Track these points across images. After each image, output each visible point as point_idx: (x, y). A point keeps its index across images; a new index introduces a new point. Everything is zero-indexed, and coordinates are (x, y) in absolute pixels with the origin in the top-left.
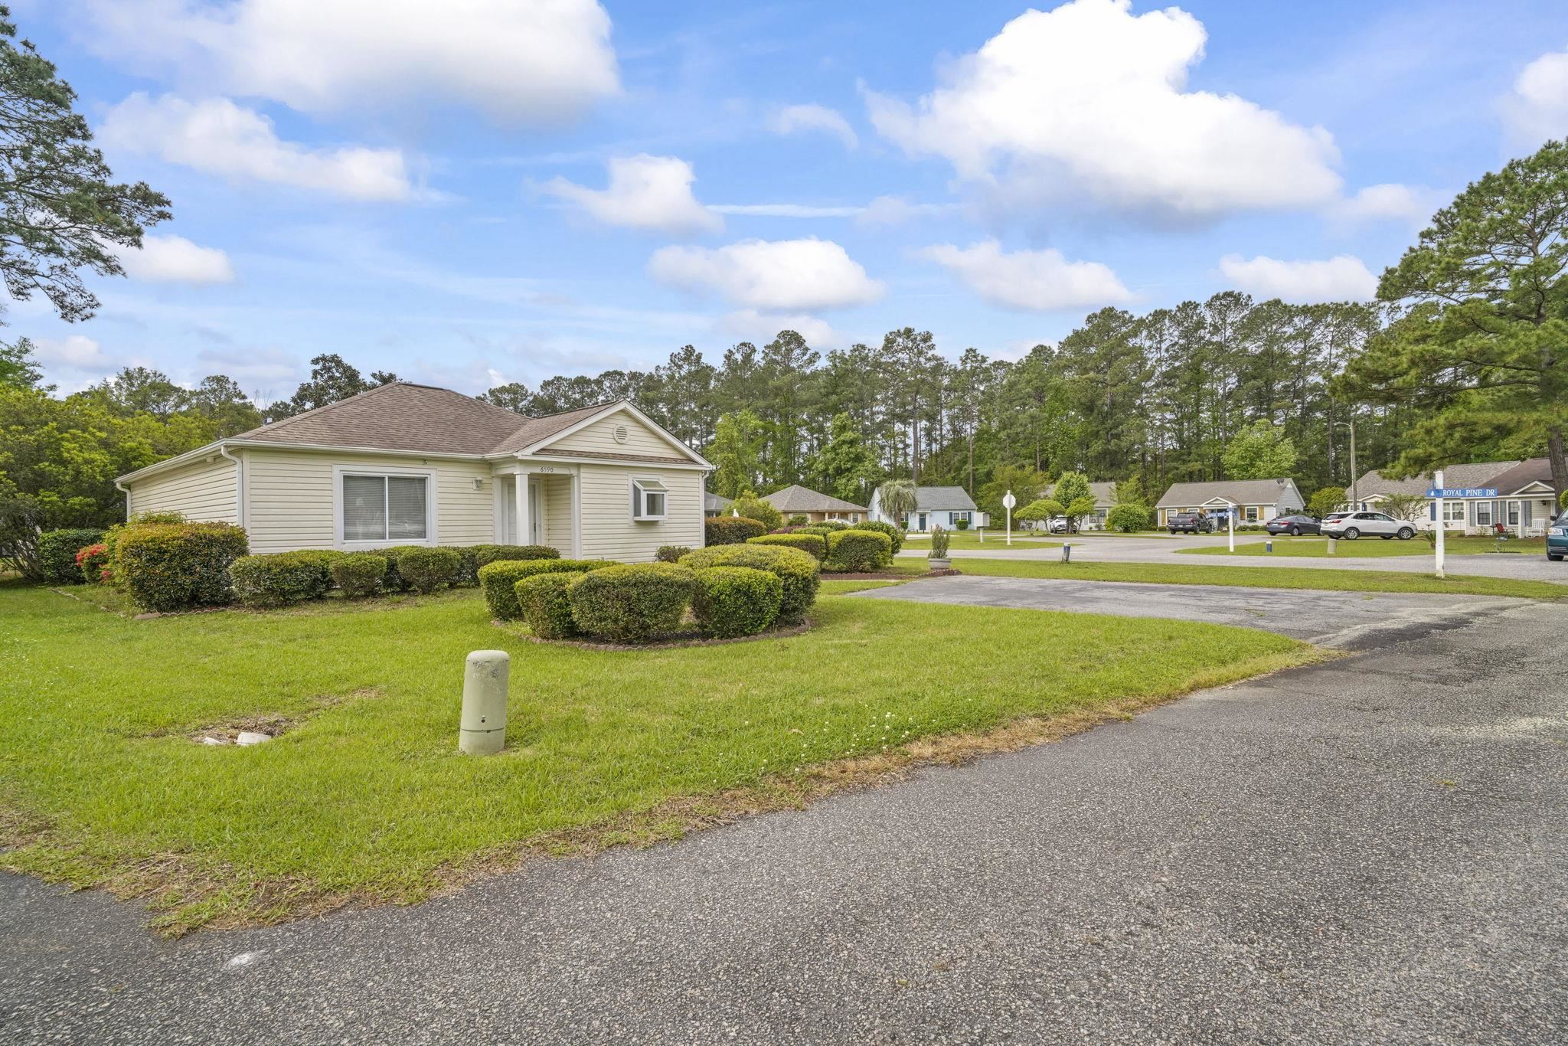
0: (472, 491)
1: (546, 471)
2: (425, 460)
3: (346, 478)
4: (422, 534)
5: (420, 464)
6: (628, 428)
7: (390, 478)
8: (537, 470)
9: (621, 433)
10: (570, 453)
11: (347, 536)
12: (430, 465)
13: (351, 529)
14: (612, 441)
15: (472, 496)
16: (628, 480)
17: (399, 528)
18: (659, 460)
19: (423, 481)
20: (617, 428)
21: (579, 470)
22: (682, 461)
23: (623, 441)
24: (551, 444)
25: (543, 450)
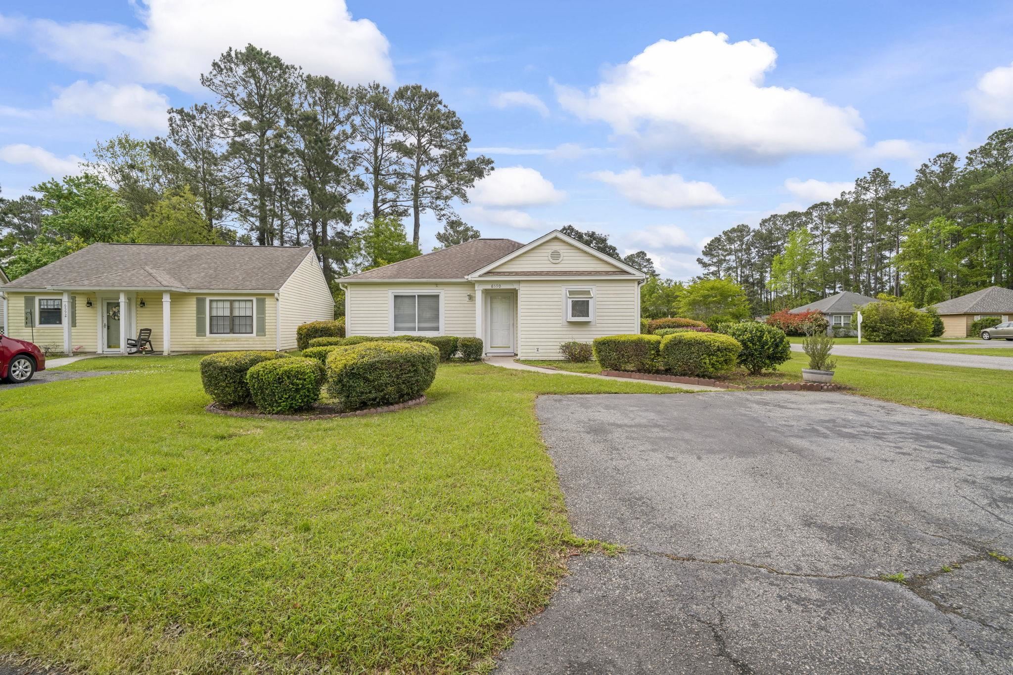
0: (466, 302)
1: (496, 287)
2: (437, 284)
3: (396, 297)
4: (437, 329)
5: (434, 287)
6: (561, 252)
7: (418, 296)
8: (489, 287)
9: (556, 255)
10: (510, 274)
11: (396, 329)
12: (440, 287)
13: (400, 325)
14: (549, 262)
15: (466, 305)
16: (562, 290)
17: (423, 325)
18: (590, 273)
19: (437, 296)
20: (550, 251)
21: (521, 285)
22: (614, 273)
23: (557, 261)
24: (494, 269)
25: (488, 273)
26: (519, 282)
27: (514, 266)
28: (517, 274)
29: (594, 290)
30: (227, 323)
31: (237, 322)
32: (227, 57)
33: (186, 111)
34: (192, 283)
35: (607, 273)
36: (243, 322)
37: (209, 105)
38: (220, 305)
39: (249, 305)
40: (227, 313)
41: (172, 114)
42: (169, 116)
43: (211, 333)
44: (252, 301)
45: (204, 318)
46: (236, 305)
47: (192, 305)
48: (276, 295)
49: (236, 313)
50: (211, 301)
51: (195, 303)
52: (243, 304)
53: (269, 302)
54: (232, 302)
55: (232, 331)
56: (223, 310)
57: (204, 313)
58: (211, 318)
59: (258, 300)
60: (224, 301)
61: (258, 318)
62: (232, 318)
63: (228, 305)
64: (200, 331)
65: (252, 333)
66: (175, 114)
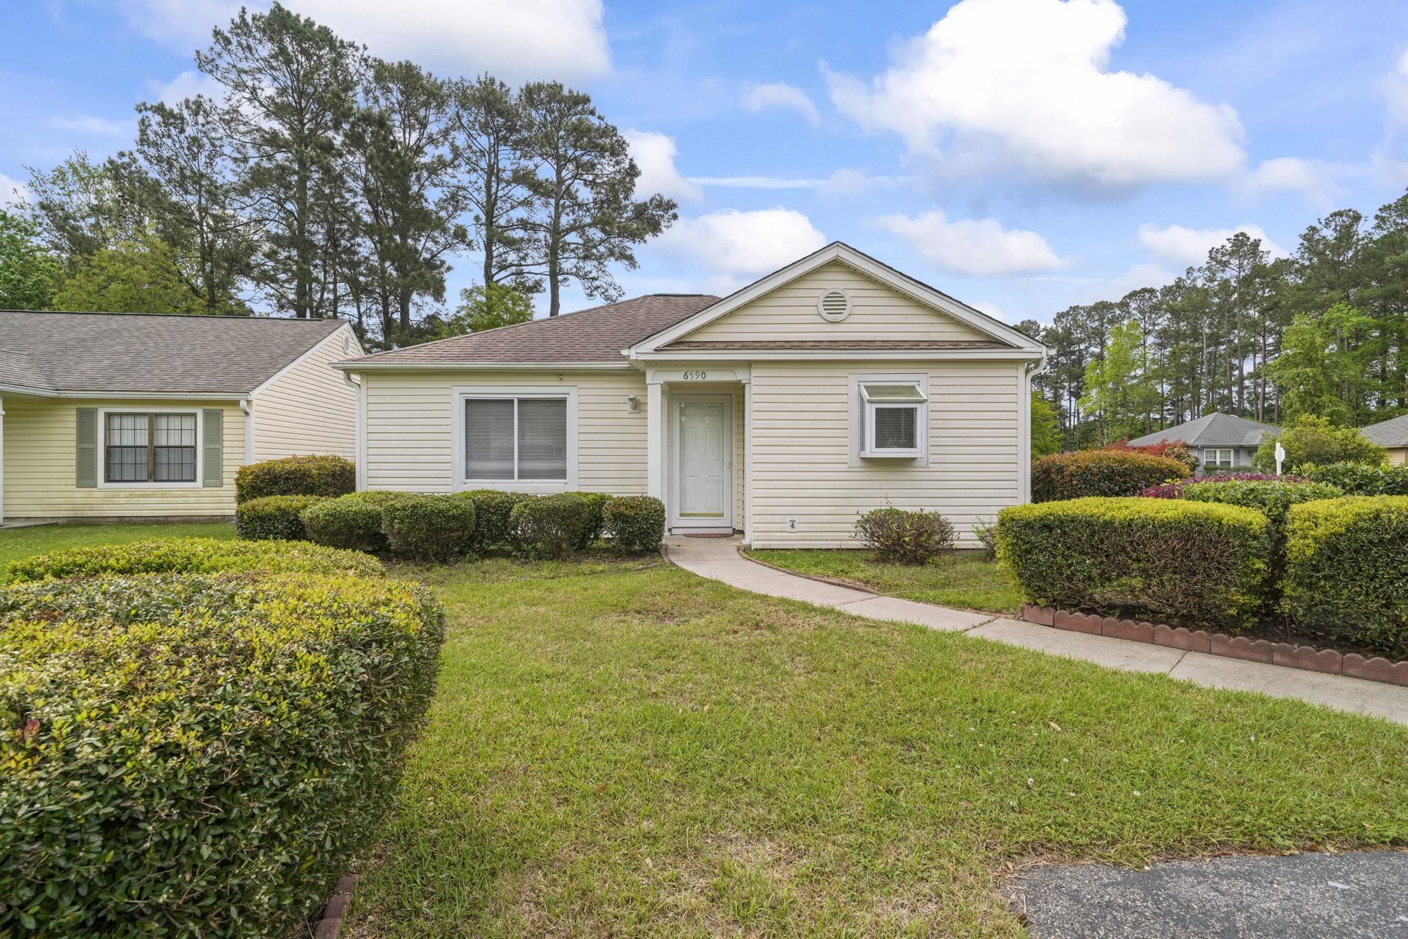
0: (625, 414)
1: (694, 378)
2: (560, 374)
3: (468, 401)
4: (561, 474)
5: (554, 381)
6: (848, 295)
7: (521, 401)
8: (678, 377)
9: (835, 303)
10: (728, 346)
11: (470, 474)
12: (569, 381)
13: (477, 465)
14: (818, 319)
15: (625, 422)
16: (852, 385)
17: (530, 465)
18: (915, 345)
19: (562, 402)
20: (822, 294)
21: (754, 372)
22: (971, 345)
23: (839, 317)
24: (690, 334)
25: (677, 344)
26: (749, 364)
27: (738, 329)
28: (744, 346)
29: (926, 384)
30: (143, 458)
31: (163, 458)
32: (241, 27)
33: (167, 107)
34: (70, 380)
35: (956, 345)
36: (175, 457)
37: (206, 97)
38: (128, 423)
39: (188, 424)
40: (143, 440)
41: (144, 113)
42: (139, 117)
43: (108, 479)
44: (194, 415)
45: (93, 451)
46: (163, 423)
47: (66, 427)
48: (243, 404)
49: (162, 441)
50: (109, 416)
51: (74, 418)
52: (175, 423)
53: (230, 419)
54: (153, 417)
55: (153, 477)
56: (134, 434)
57: (92, 438)
58: (109, 450)
59: (207, 414)
60: (135, 415)
61: (206, 450)
62: (154, 451)
63: (143, 423)
64: (85, 476)
65: (194, 480)
66: (150, 114)
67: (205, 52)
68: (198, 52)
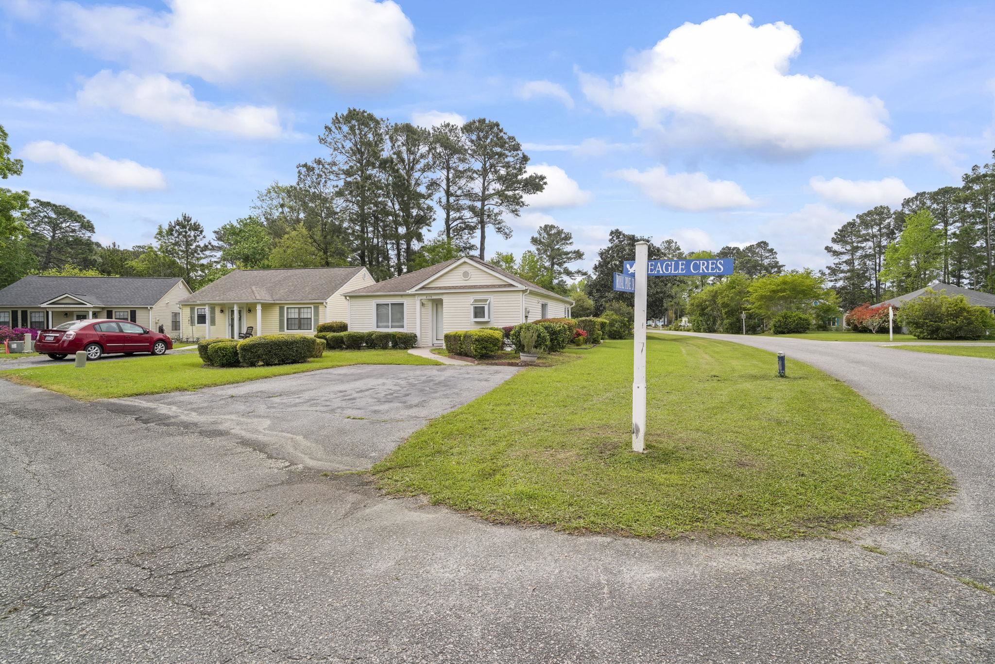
1: (429, 298)
2: (402, 296)
3: (377, 305)
4: (402, 327)
5: (400, 298)
6: (471, 271)
7: (391, 304)
9: (466, 274)
10: (436, 288)
11: (378, 326)
12: (404, 298)
13: (380, 324)
14: (462, 279)
16: (471, 299)
17: (394, 324)
18: (488, 287)
19: (403, 304)
20: (462, 272)
21: (445, 296)
22: (505, 286)
23: (467, 279)
24: (426, 285)
25: (423, 288)
26: (443, 294)
27: (439, 283)
28: (440, 288)
29: (492, 299)
30: (297, 321)
31: (302, 321)
32: (336, 120)
33: (308, 164)
34: (277, 297)
35: (500, 286)
36: (306, 321)
37: (322, 158)
38: (293, 310)
39: (309, 310)
40: (297, 317)
41: (299, 168)
42: (297, 170)
43: (288, 329)
44: (311, 307)
45: (283, 320)
46: (302, 310)
47: (276, 311)
48: (324, 303)
49: (302, 316)
50: (288, 308)
51: (278, 309)
52: (306, 310)
53: (321, 308)
54: (299, 308)
55: (300, 328)
56: (294, 314)
57: (284, 317)
58: (288, 319)
59: (314, 307)
60: (295, 308)
61: (314, 319)
62: (300, 319)
63: (297, 310)
64: (281, 328)
65: (311, 329)
66: (301, 168)
67: (322, 136)
68: (319, 136)
